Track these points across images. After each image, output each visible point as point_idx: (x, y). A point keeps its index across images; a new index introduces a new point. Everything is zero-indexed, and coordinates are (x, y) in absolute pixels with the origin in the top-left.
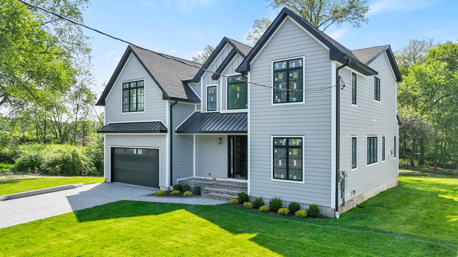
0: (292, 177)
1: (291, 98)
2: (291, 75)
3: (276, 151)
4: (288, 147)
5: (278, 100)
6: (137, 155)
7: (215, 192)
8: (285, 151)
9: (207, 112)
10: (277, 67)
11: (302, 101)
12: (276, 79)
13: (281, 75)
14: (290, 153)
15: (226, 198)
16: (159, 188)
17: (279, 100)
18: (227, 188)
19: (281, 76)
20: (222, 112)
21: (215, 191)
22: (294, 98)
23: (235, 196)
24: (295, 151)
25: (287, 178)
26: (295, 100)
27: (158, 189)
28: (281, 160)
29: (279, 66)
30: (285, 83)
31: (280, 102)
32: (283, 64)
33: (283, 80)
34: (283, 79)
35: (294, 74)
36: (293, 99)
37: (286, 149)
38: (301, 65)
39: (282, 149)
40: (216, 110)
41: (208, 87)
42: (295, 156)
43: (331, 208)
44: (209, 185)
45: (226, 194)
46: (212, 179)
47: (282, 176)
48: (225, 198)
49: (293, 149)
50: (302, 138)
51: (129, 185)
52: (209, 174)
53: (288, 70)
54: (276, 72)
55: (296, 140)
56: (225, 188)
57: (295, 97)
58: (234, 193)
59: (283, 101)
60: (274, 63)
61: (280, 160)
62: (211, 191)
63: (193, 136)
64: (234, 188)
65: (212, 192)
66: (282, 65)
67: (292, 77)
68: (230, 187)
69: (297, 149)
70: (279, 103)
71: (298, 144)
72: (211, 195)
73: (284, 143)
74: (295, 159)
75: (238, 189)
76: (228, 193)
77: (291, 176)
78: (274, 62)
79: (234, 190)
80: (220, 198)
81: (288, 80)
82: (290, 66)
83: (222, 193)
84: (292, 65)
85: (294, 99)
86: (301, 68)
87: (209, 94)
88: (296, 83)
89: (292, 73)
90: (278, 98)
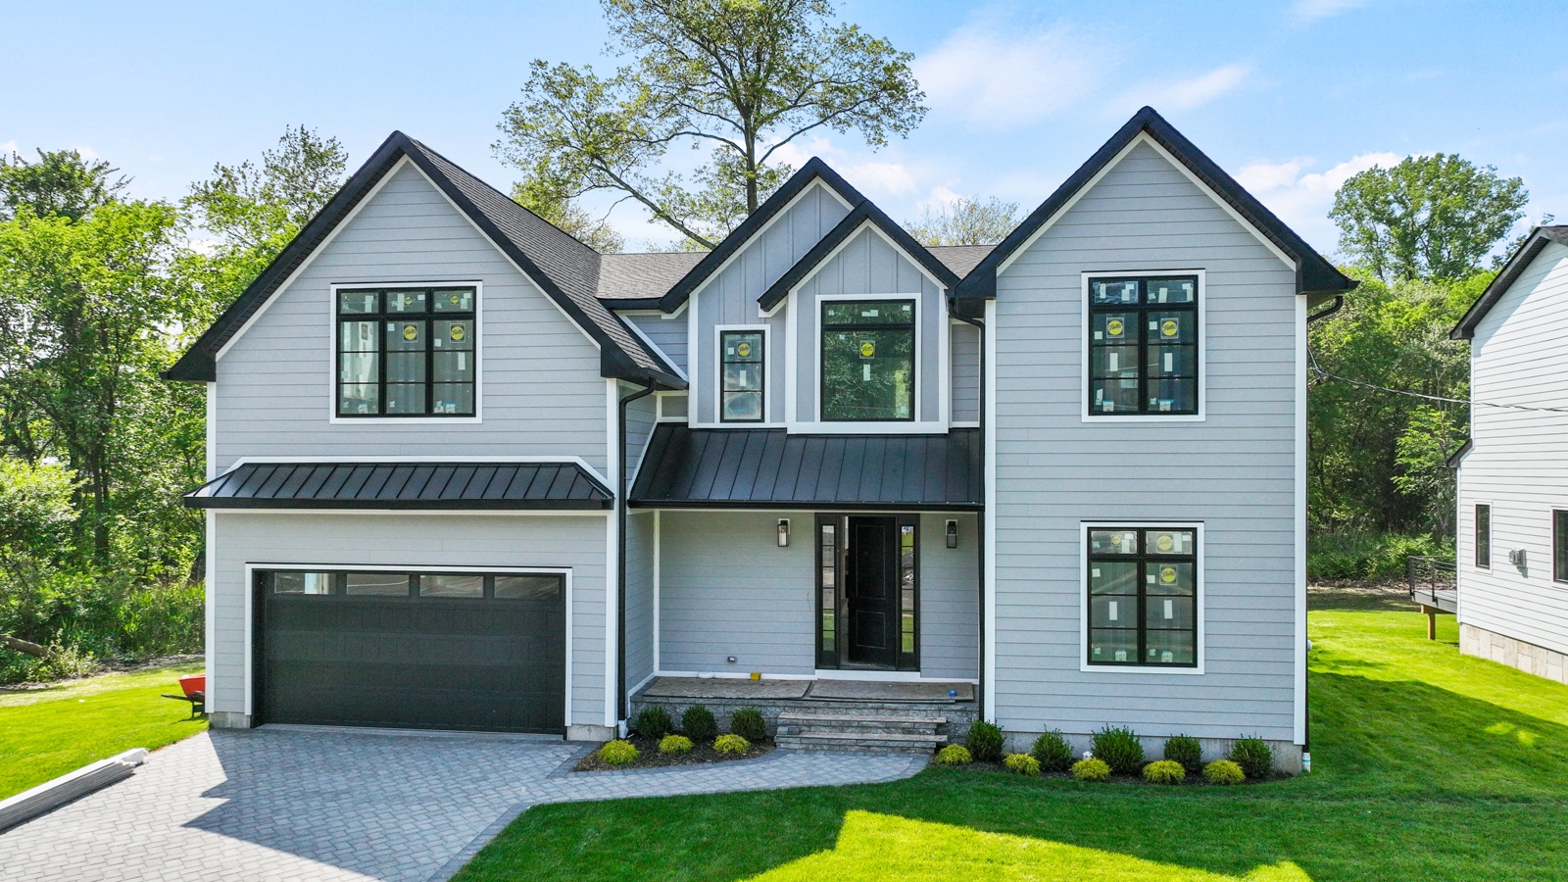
0: (1159, 653)
1: (1155, 399)
2: (1153, 326)
3: (1096, 573)
4: (1142, 559)
5: (1105, 403)
6: (413, 600)
7: (829, 725)
8: (1134, 573)
9: (717, 424)
10: (1103, 295)
11: (1195, 412)
12: (1098, 335)
13: (1115, 323)
14: (1151, 579)
15: (896, 744)
16: (563, 730)
17: (1109, 406)
18: (872, 708)
19: (1116, 327)
20: (794, 427)
21: (833, 723)
22: (1164, 398)
23: (920, 733)
24: (1169, 570)
25: (1142, 660)
26: (1168, 409)
27: (560, 737)
28: (1116, 603)
29: (1107, 294)
30: (1134, 352)
31: (1112, 410)
32: (1124, 288)
33: (1126, 338)
34: (1123, 336)
35: (1164, 322)
36: (1162, 403)
37: (1135, 565)
38: (1190, 298)
39: (1121, 565)
40: (762, 420)
41: (723, 334)
42: (1168, 589)
43: (1295, 743)
44: (790, 703)
45: (880, 731)
46: (747, 676)
47: (1121, 655)
48: (891, 744)
49: (1161, 565)
50: (1194, 530)
51: (381, 731)
52: (729, 658)
53: (1143, 311)
54: (1099, 311)
55: (1171, 537)
56: (864, 708)
57: (1169, 398)
58: (917, 726)
59: (1123, 408)
60: (1091, 281)
61: (1113, 600)
62: (810, 726)
63: (652, 514)
64: (905, 705)
65: (813, 729)
66: (1118, 290)
67: (1158, 332)
68: (886, 705)
69: (1176, 565)
70: (1109, 413)
71: (1178, 549)
72: (826, 742)
73: (1126, 543)
74: (1169, 596)
75: (923, 707)
76: (888, 728)
77: (1152, 652)
78: (1090, 279)
79: (902, 713)
80: (869, 746)
81: (1143, 343)
82: (1151, 296)
83: (863, 727)
84: (1157, 295)
85: (1165, 405)
86: (1193, 307)
87: (726, 360)
88: (1171, 354)
89: (1158, 320)
90: (1104, 399)
